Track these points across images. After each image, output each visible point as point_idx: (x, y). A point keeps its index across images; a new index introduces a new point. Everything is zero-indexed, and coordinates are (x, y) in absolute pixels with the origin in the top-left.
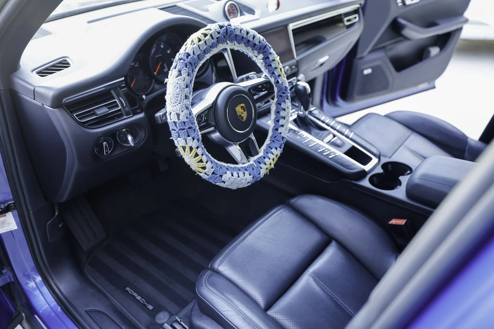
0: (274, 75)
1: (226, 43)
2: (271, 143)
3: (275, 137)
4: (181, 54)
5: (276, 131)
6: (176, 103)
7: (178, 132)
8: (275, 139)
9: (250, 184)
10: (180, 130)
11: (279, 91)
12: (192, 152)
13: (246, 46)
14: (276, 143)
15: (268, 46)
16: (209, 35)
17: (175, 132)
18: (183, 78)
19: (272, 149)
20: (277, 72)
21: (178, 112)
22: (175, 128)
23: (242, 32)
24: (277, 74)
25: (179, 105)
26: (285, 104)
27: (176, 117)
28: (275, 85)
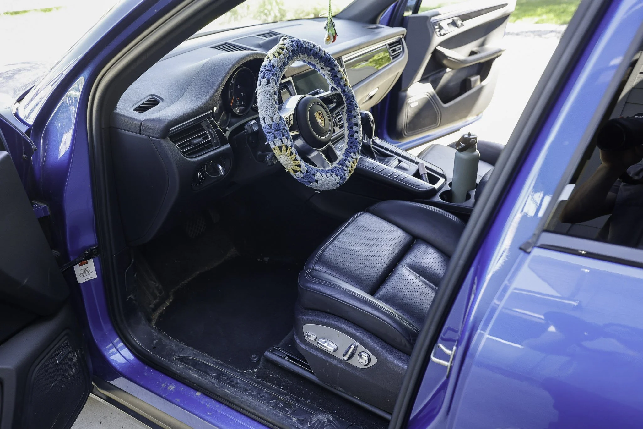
0: (340, 85)
1: (298, 55)
2: (349, 148)
3: (351, 143)
4: (267, 66)
5: (351, 137)
6: (268, 107)
7: (274, 133)
8: (352, 144)
9: (339, 185)
10: (275, 131)
11: (347, 100)
12: (288, 151)
13: (315, 58)
14: (354, 148)
15: (332, 58)
16: (285, 49)
17: (271, 134)
18: (272, 86)
19: (350, 153)
20: (343, 82)
21: (271, 115)
22: (270, 130)
23: (309, 44)
24: (342, 84)
25: (271, 109)
26: (354, 111)
27: (270, 120)
28: (343, 94)
